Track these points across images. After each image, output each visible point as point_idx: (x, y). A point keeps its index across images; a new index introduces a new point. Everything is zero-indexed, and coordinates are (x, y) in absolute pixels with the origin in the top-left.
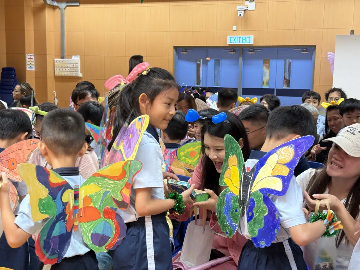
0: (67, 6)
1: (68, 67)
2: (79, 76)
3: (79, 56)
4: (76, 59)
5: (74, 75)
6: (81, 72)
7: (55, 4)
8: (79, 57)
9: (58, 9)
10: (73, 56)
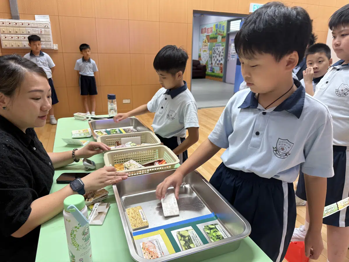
2: (54, 48)
3: (48, 16)
4: (44, 20)
6: (55, 43)
8: (49, 18)
10: (36, 16)
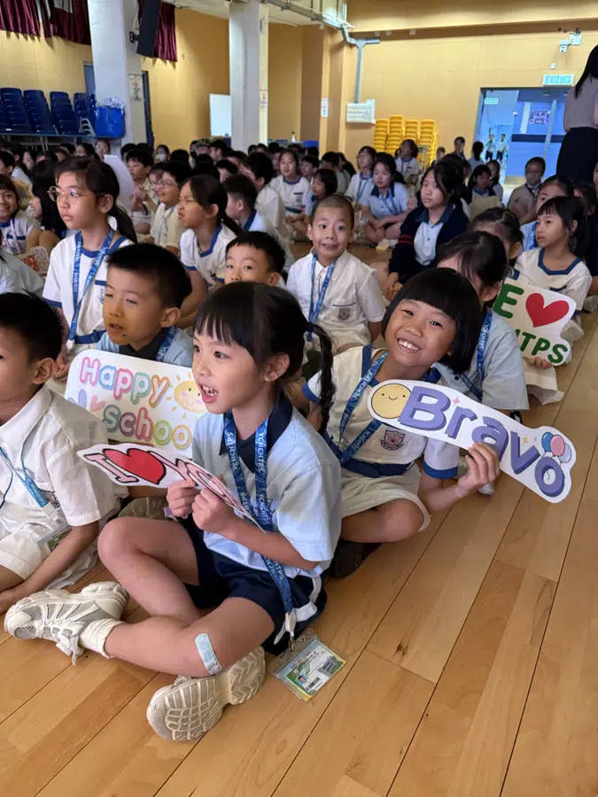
0: (366, 44)
1: (360, 113)
4: (371, 103)
5: (366, 121)
6: (374, 118)
7: (353, 41)
8: (374, 101)
9: (355, 48)
10: (368, 101)
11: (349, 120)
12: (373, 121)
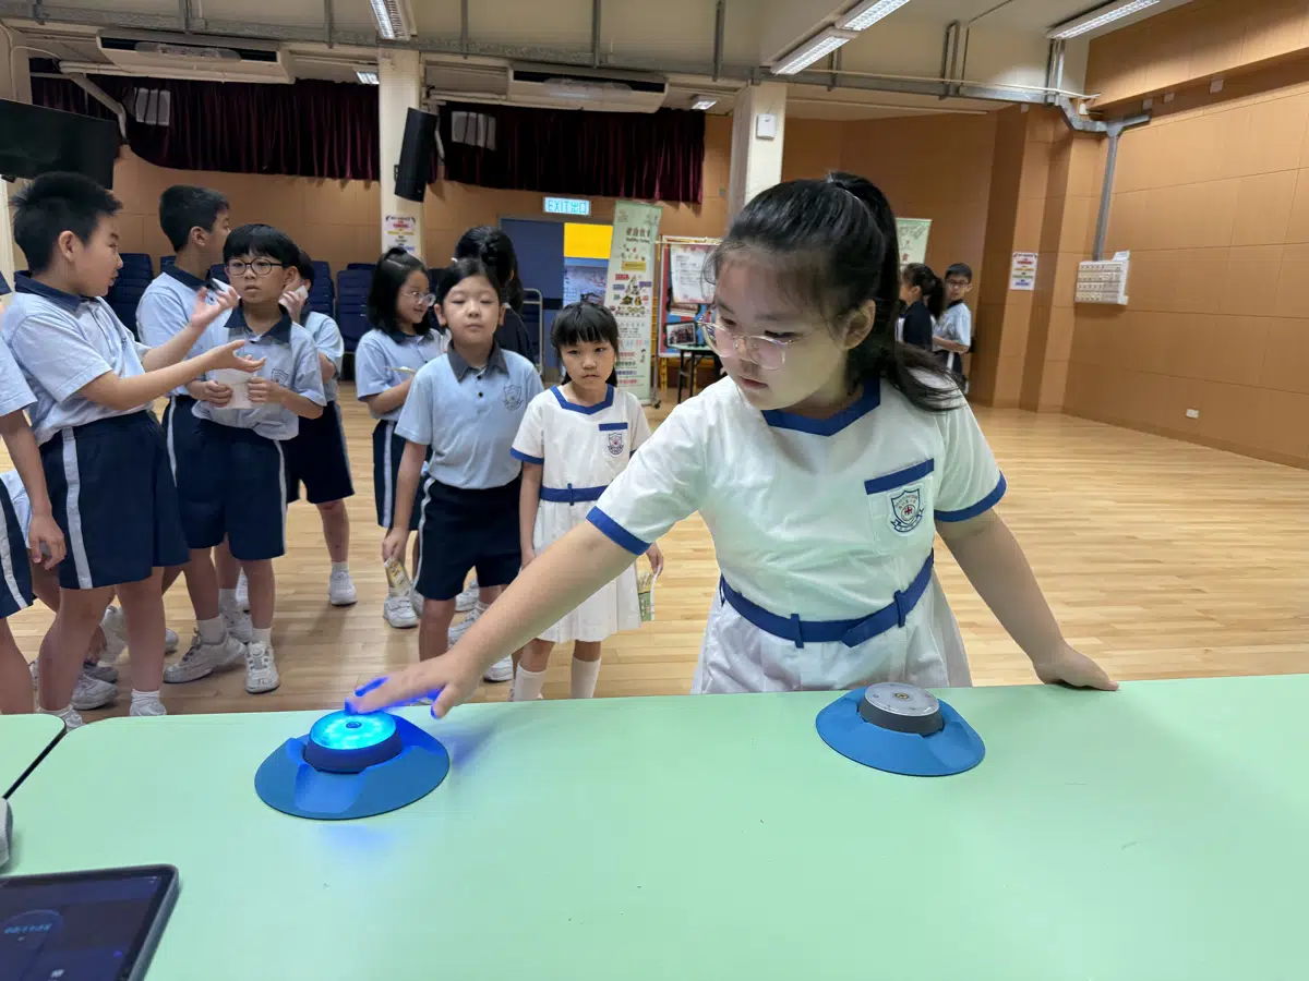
0: (1125, 128)
1: (1100, 281)
2: (1120, 302)
3: (1129, 253)
4: (1121, 258)
5: (1109, 300)
6: (1126, 294)
7: (1100, 126)
9: (1106, 143)
10: (1117, 254)
11: (1081, 296)
12: (1122, 299)
